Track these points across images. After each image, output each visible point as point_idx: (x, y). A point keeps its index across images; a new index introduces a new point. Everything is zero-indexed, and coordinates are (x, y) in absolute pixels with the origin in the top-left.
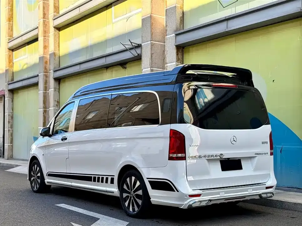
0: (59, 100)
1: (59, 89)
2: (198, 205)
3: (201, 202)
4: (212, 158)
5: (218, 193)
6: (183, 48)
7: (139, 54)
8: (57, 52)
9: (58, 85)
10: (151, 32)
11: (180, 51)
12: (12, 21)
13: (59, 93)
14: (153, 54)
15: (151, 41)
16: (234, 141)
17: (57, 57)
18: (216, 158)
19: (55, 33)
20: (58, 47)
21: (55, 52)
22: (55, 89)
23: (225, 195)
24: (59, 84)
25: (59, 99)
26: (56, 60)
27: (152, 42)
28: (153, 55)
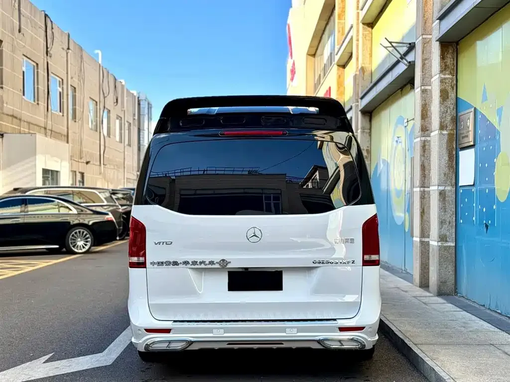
0: (369, 148)
1: (370, 129)
2: (165, 348)
3: (170, 342)
4: (203, 266)
5: (210, 330)
6: (457, 43)
7: (410, 62)
8: (367, 66)
9: (368, 122)
10: (424, 17)
11: (450, 51)
12: (343, 18)
13: (370, 135)
14: (426, 59)
15: (422, 35)
16: (255, 236)
17: (367, 74)
18: (210, 266)
19: (365, 33)
20: (368, 56)
21: (363, 65)
22: (363, 129)
23: (226, 335)
24: (370, 121)
25: (369, 146)
26: (365, 79)
27: (424, 36)
28: (426, 62)
